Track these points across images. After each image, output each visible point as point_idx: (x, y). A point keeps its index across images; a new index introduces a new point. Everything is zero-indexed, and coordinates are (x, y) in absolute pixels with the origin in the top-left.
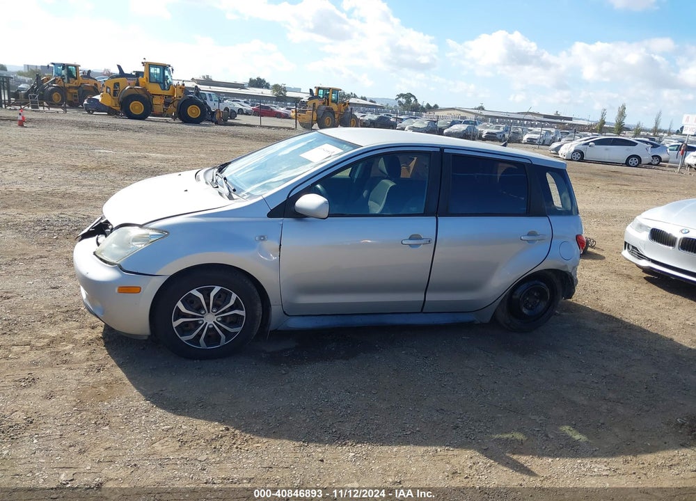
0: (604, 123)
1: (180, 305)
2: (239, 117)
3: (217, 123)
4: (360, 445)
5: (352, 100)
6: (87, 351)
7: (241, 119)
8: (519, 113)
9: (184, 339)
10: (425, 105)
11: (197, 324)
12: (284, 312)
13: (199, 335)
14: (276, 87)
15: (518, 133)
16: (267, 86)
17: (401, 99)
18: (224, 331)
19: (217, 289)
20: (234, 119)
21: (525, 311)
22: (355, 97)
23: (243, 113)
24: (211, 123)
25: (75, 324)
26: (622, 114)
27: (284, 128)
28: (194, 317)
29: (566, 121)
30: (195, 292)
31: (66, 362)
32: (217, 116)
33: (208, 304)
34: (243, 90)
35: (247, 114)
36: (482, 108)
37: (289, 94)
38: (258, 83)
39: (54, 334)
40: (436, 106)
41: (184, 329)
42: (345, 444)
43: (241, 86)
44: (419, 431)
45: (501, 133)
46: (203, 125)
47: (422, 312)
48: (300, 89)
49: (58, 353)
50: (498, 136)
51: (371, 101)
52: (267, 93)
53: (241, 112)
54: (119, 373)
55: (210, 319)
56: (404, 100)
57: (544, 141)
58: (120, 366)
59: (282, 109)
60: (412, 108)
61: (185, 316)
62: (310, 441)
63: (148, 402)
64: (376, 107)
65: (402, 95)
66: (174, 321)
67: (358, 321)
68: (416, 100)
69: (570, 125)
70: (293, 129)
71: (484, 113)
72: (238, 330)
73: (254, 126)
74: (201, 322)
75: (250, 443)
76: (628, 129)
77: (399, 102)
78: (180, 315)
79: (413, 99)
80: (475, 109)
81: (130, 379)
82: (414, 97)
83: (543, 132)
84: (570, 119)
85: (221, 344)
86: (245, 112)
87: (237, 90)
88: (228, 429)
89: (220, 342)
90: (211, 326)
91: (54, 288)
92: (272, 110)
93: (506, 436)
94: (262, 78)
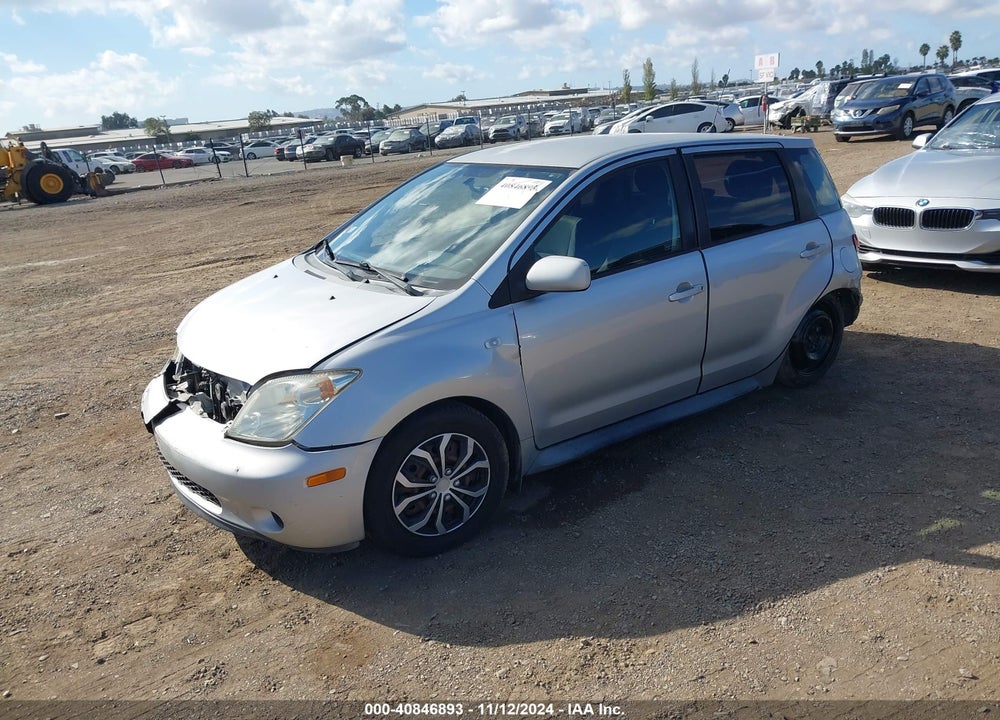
0: (630, 88)
1: (400, 478)
2: (118, 178)
3: (94, 195)
4: (779, 603)
5: (274, 121)
6: (255, 595)
7: (121, 181)
8: (515, 96)
9: (413, 529)
10: (381, 108)
11: (427, 500)
12: (536, 447)
13: (434, 516)
14: (151, 123)
15: (534, 123)
16: (134, 124)
17: (344, 106)
18: (465, 498)
19: (447, 438)
20: (111, 183)
21: (812, 357)
22: (275, 115)
23: (119, 172)
24: (83, 197)
25: (191, 560)
26: (649, 72)
27: (204, 181)
28: (422, 490)
29: (580, 96)
30: (418, 452)
31: (238, 624)
32: (92, 184)
33: (438, 465)
34: (97, 137)
35: (126, 171)
36: (461, 98)
37: (174, 130)
38: (118, 121)
39: (173, 585)
40: (398, 108)
41: (411, 514)
42: (760, 608)
43: (93, 132)
44: (830, 558)
45: (513, 127)
46: (75, 202)
47: (697, 394)
48: (187, 120)
49: (212, 613)
50: (511, 132)
51: (301, 117)
52: (139, 134)
53: (116, 170)
54: (340, 614)
55: (445, 487)
56: (349, 107)
57: (572, 127)
58: (329, 601)
59: (179, 154)
60: (364, 115)
61: (410, 492)
62: (714, 620)
63: (430, 642)
64: (312, 123)
65: (343, 101)
66: (396, 506)
67: (628, 430)
68: (366, 103)
69: (588, 99)
70: (218, 180)
71: (470, 104)
72: (483, 491)
73: (155, 187)
74: (433, 495)
75: (636, 652)
76: (660, 92)
77: (342, 110)
78: (403, 493)
79: (360, 103)
80: (453, 101)
81: (368, 616)
82: (362, 99)
83: (568, 115)
84: (585, 91)
85: (465, 520)
86: (122, 170)
87: (89, 137)
88: (587, 644)
89: (462, 518)
90: (448, 497)
91: (95, 512)
92: (164, 158)
93: (933, 528)
94: (121, 112)
